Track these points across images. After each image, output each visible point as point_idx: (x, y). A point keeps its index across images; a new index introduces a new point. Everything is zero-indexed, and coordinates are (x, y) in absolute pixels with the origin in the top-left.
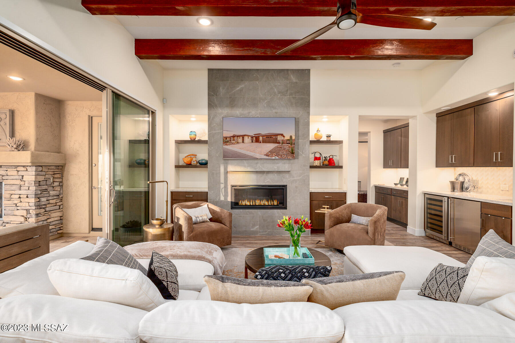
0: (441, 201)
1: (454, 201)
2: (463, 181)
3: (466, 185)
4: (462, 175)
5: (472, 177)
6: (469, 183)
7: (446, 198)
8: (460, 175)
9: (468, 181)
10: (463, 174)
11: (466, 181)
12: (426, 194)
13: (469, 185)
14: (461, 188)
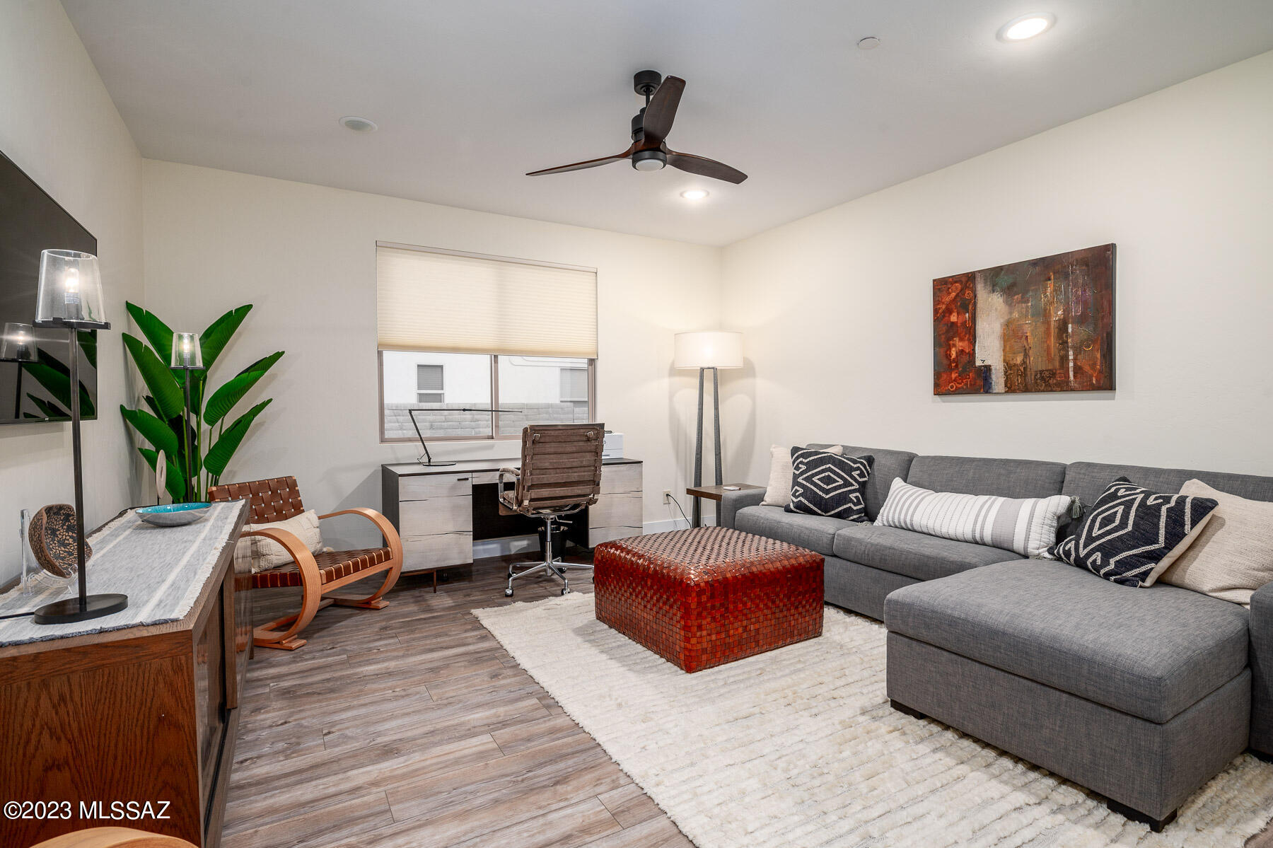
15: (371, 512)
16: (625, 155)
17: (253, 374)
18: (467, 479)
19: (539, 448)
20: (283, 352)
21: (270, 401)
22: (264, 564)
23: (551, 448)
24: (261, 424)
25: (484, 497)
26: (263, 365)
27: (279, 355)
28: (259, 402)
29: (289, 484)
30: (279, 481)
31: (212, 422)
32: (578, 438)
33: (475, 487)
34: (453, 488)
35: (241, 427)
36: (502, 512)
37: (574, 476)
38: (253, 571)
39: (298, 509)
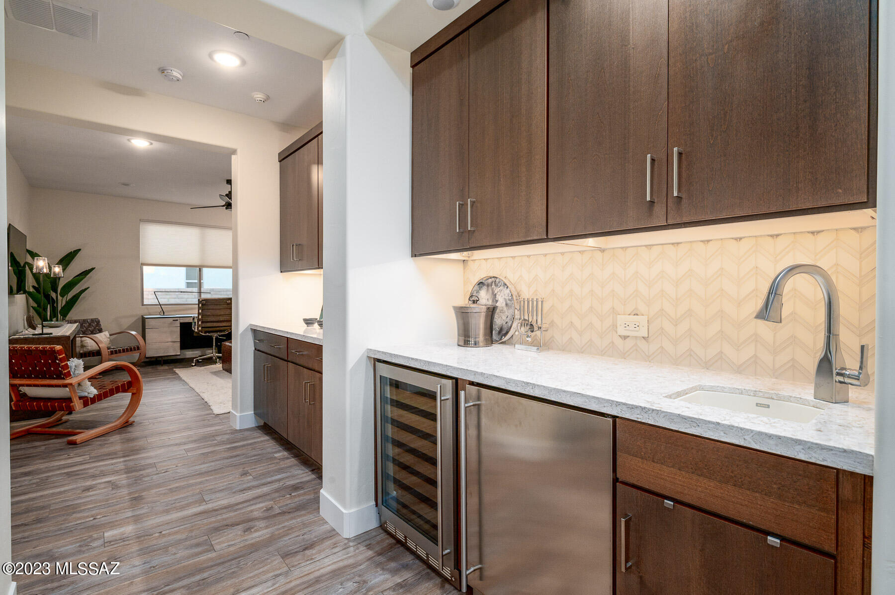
0: (432, 396)
1: (479, 398)
2: (490, 303)
3: (499, 320)
4: (488, 286)
5: (516, 290)
6: (508, 313)
7: (449, 383)
8: (481, 284)
9: (507, 305)
10: (490, 281)
11: (501, 304)
12: (379, 361)
13: (508, 320)
14: (488, 331)
15: (134, 333)
16: (223, 206)
17: (81, 277)
18: (177, 320)
19: (205, 307)
20: (95, 268)
21: (88, 288)
22: (85, 349)
23: (211, 307)
24: (84, 298)
25: (186, 328)
26: (86, 273)
27: (93, 269)
28: (83, 288)
29: (98, 322)
30: (92, 320)
31: (62, 296)
32: (223, 303)
33: (181, 323)
34: (171, 323)
35: (75, 298)
36: (195, 335)
37: (222, 319)
38: (81, 352)
39: (100, 331)
